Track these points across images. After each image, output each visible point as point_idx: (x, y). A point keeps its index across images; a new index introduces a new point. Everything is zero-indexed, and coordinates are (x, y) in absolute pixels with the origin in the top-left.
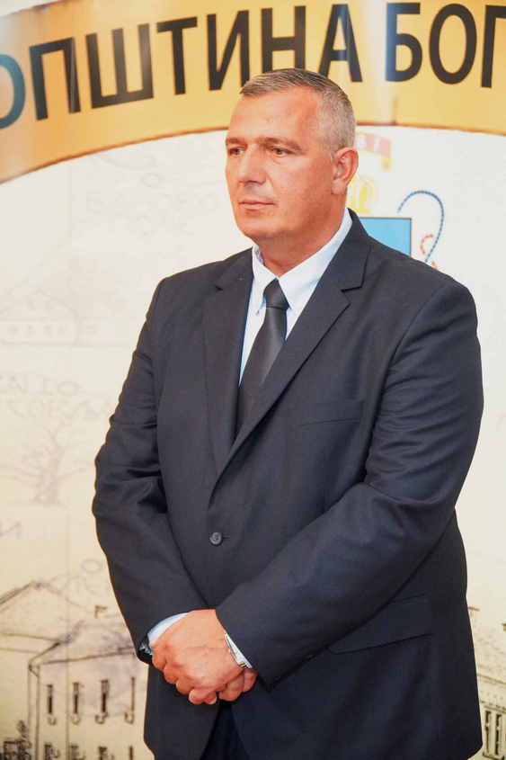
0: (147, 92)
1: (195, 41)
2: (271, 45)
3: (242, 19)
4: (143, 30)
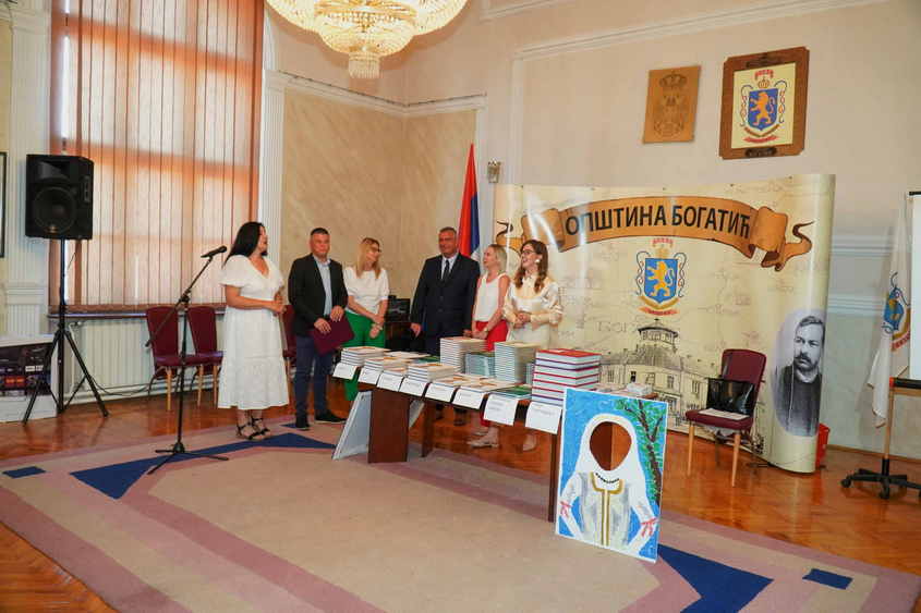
0: (610, 227)
1: (623, 214)
2: (643, 215)
3: (635, 209)
4: (610, 211)
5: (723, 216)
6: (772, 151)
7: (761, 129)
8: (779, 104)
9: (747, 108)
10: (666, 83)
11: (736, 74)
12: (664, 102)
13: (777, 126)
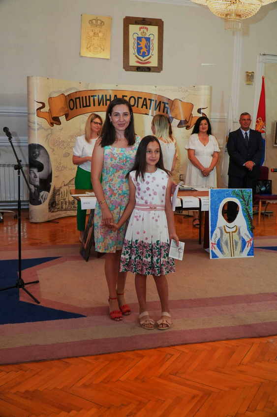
0: (90, 106)
1: (96, 99)
2: (106, 100)
3: (103, 96)
4: (89, 96)
5: (151, 102)
6: (149, 69)
7: (143, 57)
8: (151, 46)
9: (136, 45)
10: (92, 23)
11: (130, 25)
12: (91, 34)
13: (151, 57)
